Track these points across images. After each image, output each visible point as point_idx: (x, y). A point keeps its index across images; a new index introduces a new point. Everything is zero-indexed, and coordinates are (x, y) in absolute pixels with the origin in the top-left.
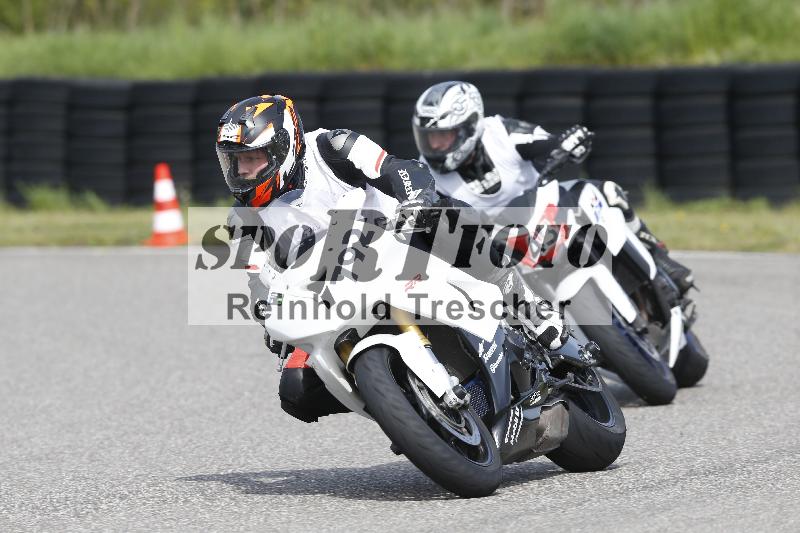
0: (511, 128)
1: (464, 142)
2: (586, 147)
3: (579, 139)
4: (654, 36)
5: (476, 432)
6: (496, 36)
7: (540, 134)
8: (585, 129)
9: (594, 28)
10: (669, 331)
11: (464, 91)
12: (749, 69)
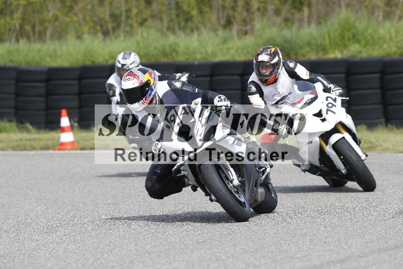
4: (309, 44)
12: (356, 60)
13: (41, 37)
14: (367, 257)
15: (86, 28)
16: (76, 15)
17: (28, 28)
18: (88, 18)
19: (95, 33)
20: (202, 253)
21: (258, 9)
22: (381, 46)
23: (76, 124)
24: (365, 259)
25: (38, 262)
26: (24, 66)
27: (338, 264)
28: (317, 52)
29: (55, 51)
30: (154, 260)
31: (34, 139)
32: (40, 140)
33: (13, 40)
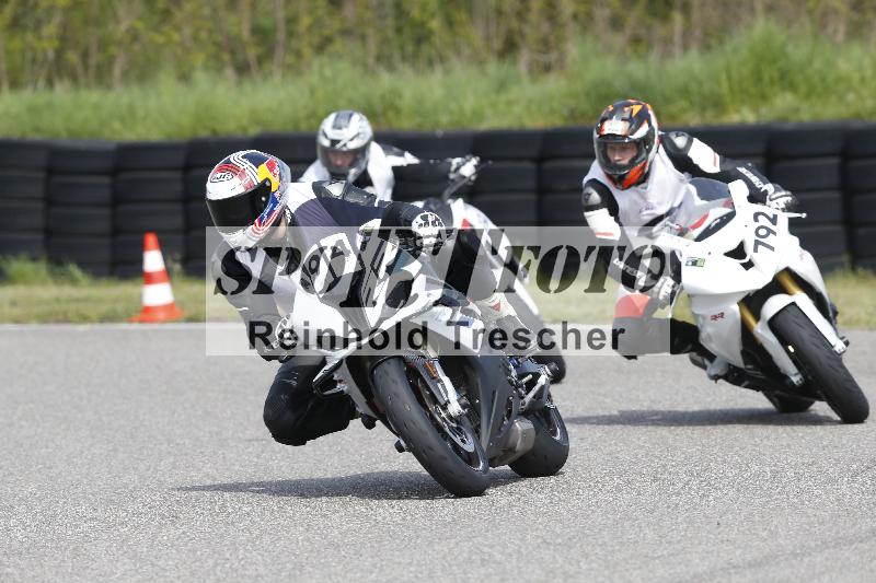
4: (684, 92)
6: (514, 93)
12: (788, 126)
13: (102, 76)
14: (810, 555)
15: (199, 59)
16: (178, 28)
17: (73, 57)
18: (203, 35)
19: (219, 70)
20: (452, 546)
21: (575, 17)
22: (841, 98)
23: (177, 267)
24: (806, 560)
25: (94, 566)
26: (64, 139)
27: (748, 572)
28: (703, 109)
29: (131, 108)
30: (348, 563)
31: (87, 300)
32: (100, 301)
33: (42, 82)
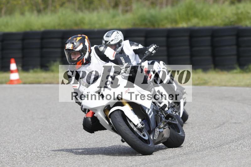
0: (132, 44)
1: (118, 48)
2: (156, 51)
3: (154, 48)
4: (166, 18)
5: (147, 136)
6: (117, 18)
7: (140, 46)
8: (156, 45)
9: (148, 16)
10: (180, 106)
11: (118, 33)
15: (27, 8)
18: (28, 2)
19: (32, 12)
22: (211, 20)
23: (20, 68)
28: (172, 23)
